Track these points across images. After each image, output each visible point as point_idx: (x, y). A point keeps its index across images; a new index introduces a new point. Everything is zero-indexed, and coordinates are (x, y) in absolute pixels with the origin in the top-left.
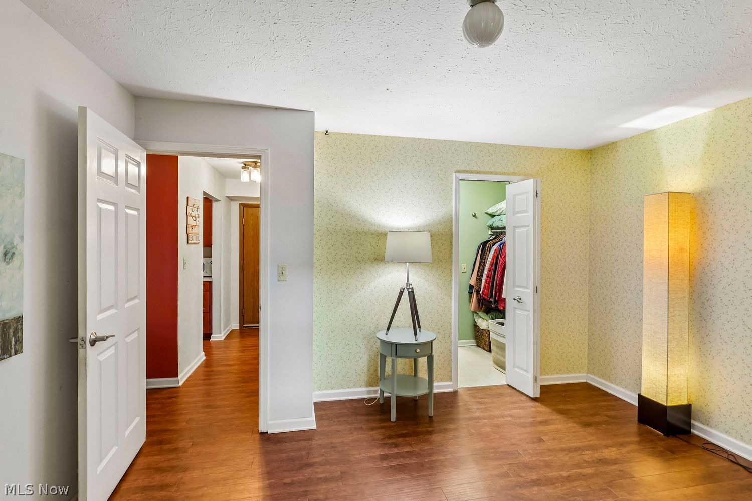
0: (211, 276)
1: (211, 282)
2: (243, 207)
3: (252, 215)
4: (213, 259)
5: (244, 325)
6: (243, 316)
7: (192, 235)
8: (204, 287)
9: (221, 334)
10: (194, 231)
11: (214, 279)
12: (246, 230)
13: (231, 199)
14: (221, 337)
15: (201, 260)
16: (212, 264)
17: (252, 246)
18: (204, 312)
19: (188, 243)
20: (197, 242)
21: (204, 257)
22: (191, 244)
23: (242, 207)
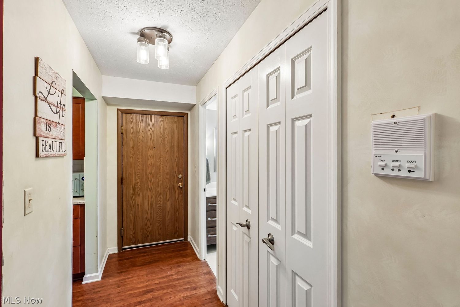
0: (83, 196)
1: (83, 206)
2: (122, 112)
3: (132, 122)
4: (86, 174)
5: (123, 247)
6: (122, 237)
7: (49, 140)
8: (73, 214)
9: (97, 272)
10: (54, 132)
11: (87, 201)
12: (125, 138)
13: (107, 101)
14: (97, 276)
15: (69, 175)
16: (86, 182)
17: (133, 157)
18: (74, 247)
19: (37, 155)
20: (61, 153)
21: (74, 171)
22: (47, 157)
23: (120, 113)
